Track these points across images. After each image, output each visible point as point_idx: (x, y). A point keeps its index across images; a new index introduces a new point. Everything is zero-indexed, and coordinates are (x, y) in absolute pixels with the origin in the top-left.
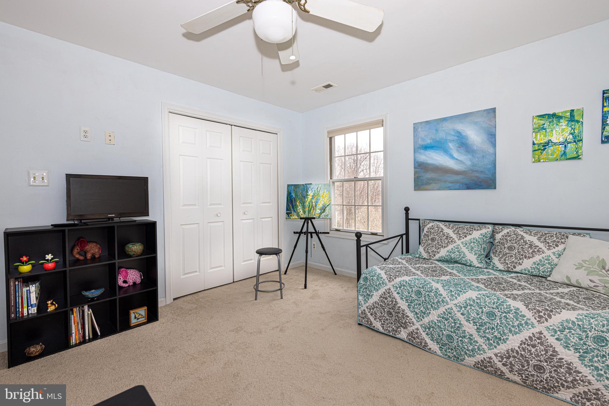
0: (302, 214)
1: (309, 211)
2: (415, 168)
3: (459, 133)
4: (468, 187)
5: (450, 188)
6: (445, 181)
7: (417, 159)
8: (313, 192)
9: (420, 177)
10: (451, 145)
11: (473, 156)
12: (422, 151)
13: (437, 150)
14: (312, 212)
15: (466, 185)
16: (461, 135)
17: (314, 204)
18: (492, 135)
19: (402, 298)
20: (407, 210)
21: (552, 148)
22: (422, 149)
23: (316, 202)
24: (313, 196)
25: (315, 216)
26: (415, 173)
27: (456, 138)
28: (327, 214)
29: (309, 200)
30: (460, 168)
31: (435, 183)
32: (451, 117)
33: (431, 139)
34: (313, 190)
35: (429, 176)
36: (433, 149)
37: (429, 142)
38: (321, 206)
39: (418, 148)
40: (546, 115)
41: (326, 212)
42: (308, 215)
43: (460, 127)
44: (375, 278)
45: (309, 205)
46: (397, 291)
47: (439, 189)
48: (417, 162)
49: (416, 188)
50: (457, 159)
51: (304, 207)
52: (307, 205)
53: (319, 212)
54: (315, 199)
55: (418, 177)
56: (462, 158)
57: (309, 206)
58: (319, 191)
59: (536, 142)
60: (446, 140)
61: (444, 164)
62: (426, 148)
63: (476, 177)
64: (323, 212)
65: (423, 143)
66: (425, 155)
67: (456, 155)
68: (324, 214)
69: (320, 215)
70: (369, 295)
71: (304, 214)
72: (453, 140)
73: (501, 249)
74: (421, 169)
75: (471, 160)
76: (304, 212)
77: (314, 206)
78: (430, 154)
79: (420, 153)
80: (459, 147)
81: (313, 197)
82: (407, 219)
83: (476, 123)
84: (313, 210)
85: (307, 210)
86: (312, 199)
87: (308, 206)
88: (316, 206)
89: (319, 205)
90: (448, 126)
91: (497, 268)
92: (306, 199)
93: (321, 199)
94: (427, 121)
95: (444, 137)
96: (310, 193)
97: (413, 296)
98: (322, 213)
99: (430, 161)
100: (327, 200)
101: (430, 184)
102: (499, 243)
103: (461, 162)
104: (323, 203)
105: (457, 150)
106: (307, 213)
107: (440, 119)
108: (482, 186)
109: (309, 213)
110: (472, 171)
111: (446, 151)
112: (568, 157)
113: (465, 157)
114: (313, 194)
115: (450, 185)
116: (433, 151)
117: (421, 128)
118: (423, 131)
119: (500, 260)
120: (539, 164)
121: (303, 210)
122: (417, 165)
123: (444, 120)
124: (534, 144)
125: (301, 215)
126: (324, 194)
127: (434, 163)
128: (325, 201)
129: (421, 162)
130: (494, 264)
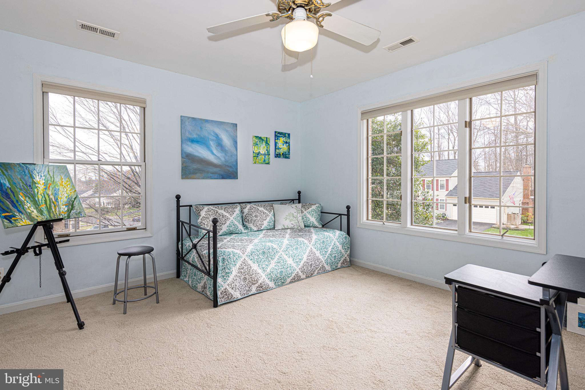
0: (37, 216)
1: (49, 210)
2: (182, 157)
3: (216, 134)
4: (223, 178)
5: (211, 178)
6: (208, 172)
7: (185, 150)
8: (44, 178)
9: (188, 166)
10: (211, 143)
11: (226, 155)
12: (189, 143)
13: (202, 145)
14: (53, 210)
15: (222, 175)
16: (218, 137)
17: (52, 197)
18: (235, 142)
19: (254, 262)
20: (178, 197)
21: (260, 156)
22: (190, 142)
23: (56, 195)
24: (45, 184)
25: (61, 217)
26: (183, 163)
27: (215, 138)
28: (78, 211)
29: (41, 191)
30: (218, 162)
31: (200, 173)
32: (212, 121)
33: (197, 134)
34: (43, 175)
35: (195, 167)
36: (198, 144)
37: (195, 137)
38: (66, 200)
39: (186, 140)
40: (258, 137)
41: (76, 208)
42: (50, 216)
43: (218, 131)
44: (232, 255)
45: (44, 199)
46: (250, 258)
47: (203, 178)
48: (185, 153)
49: (184, 176)
50: (216, 155)
51: (36, 204)
52: (40, 199)
53: (66, 209)
54: (51, 189)
55: (185, 166)
56: (219, 155)
57: (46, 201)
58: (52, 175)
59: (254, 152)
60: (208, 138)
61: (207, 158)
62: (193, 141)
63: (228, 170)
64: (72, 209)
65: (190, 136)
66: (192, 147)
67: (215, 152)
68: (74, 211)
69: (69, 214)
70: (229, 273)
71: (42, 214)
72: (213, 140)
73: (251, 218)
74: (189, 159)
75: (224, 158)
76: (41, 212)
77: (53, 199)
78: (196, 147)
79: (188, 145)
80: (217, 146)
81: (47, 186)
82: (178, 206)
83: (227, 131)
84: (55, 206)
85: (43, 207)
86: (46, 189)
87: (43, 201)
88: (56, 200)
89: (61, 198)
90: (209, 127)
91: (253, 230)
92: (36, 190)
93: (61, 189)
94: (193, 118)
95: (207, 136)
96: (40, 180)
97: (261, 257)
98: (71, 211)
99: (196, 154)
100: (71, 190)
101: (196, 173)
102: (248, 215)
103: (218, 158)
104: (66, 195)
105: (216, 148)
106: (46, 212)
107: (204, 120)
108: (231, 177)
109: (49, 212)
110: (226, 165)
111: (208, 148)
112: (266, 163)
113: (221, 154)
114: (44, 181)
115: (211, 175)
116: (199, 145)
117: (189, 122)
118: (190, 125)
119: (254, 225)
120: (256, 164)
121: (36, 208)
122: (184, 155)
123: (207, 121)
124: (254, 153)
125: (36, 218)
126: (62, 182)
127: (199, 156)
128: (68, 192)
129: (188, 153)
130: (251, 228)
